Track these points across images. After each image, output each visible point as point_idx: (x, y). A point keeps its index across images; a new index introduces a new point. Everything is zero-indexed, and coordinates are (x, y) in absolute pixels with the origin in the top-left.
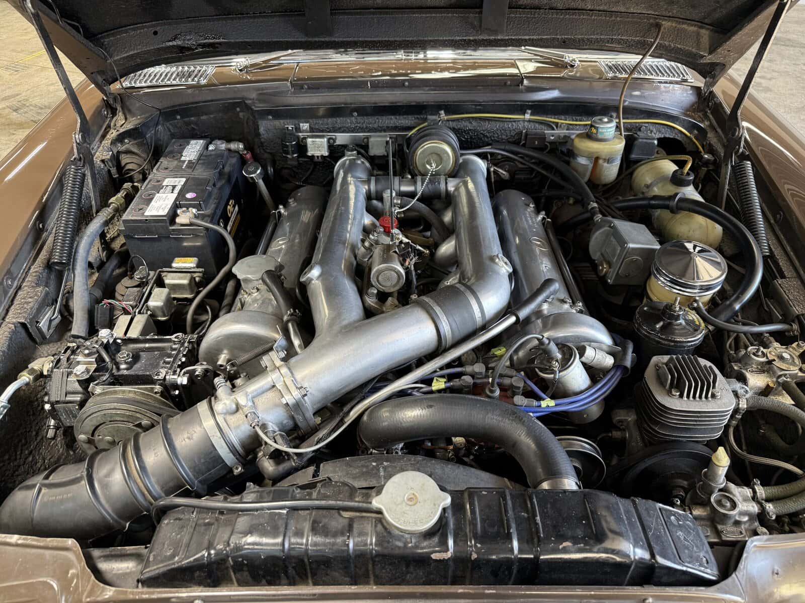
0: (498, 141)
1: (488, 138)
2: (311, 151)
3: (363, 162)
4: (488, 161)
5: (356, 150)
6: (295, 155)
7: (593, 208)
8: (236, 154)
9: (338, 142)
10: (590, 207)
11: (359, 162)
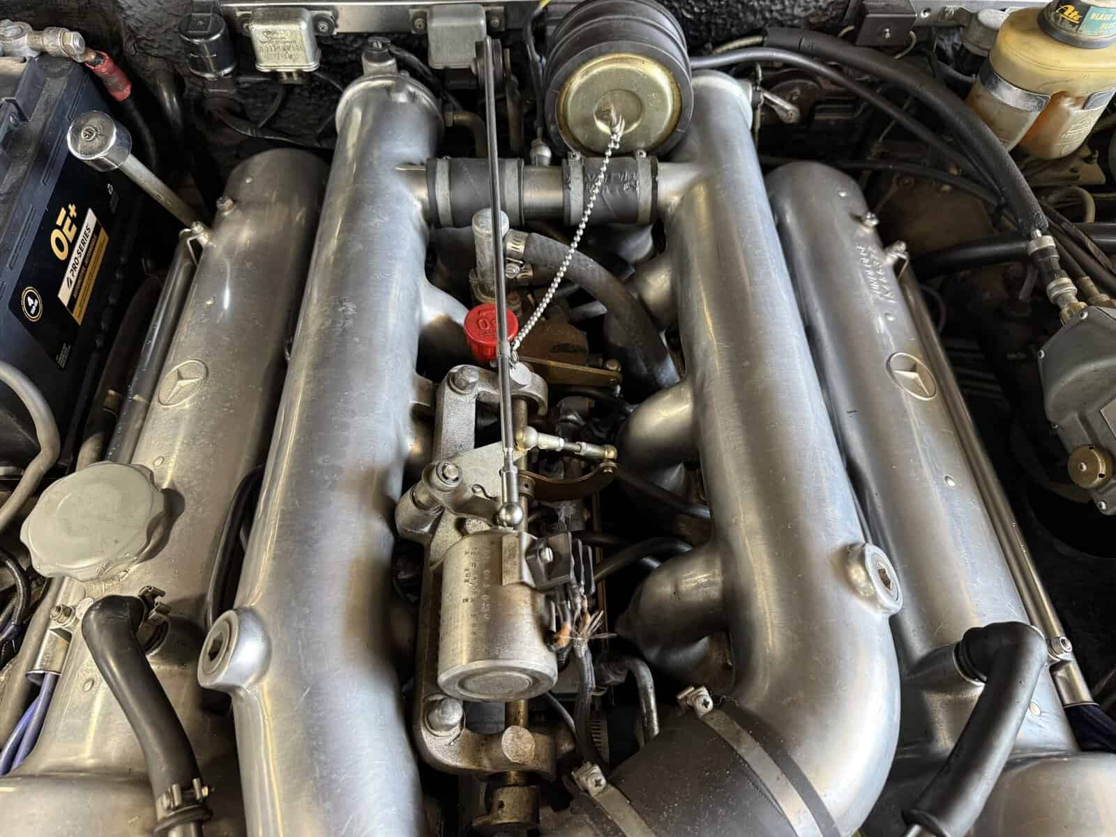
0: (781, 24)
1: (754, 11)
2: (269, 59)
3: (413, 97)
4: (755, 85)
5: (392, 55)
6: (227, 71)
7: (1044, 252)
8: (66, 65)
9: (343, 27)
10: (1034, 247)
11: (402, 98)
